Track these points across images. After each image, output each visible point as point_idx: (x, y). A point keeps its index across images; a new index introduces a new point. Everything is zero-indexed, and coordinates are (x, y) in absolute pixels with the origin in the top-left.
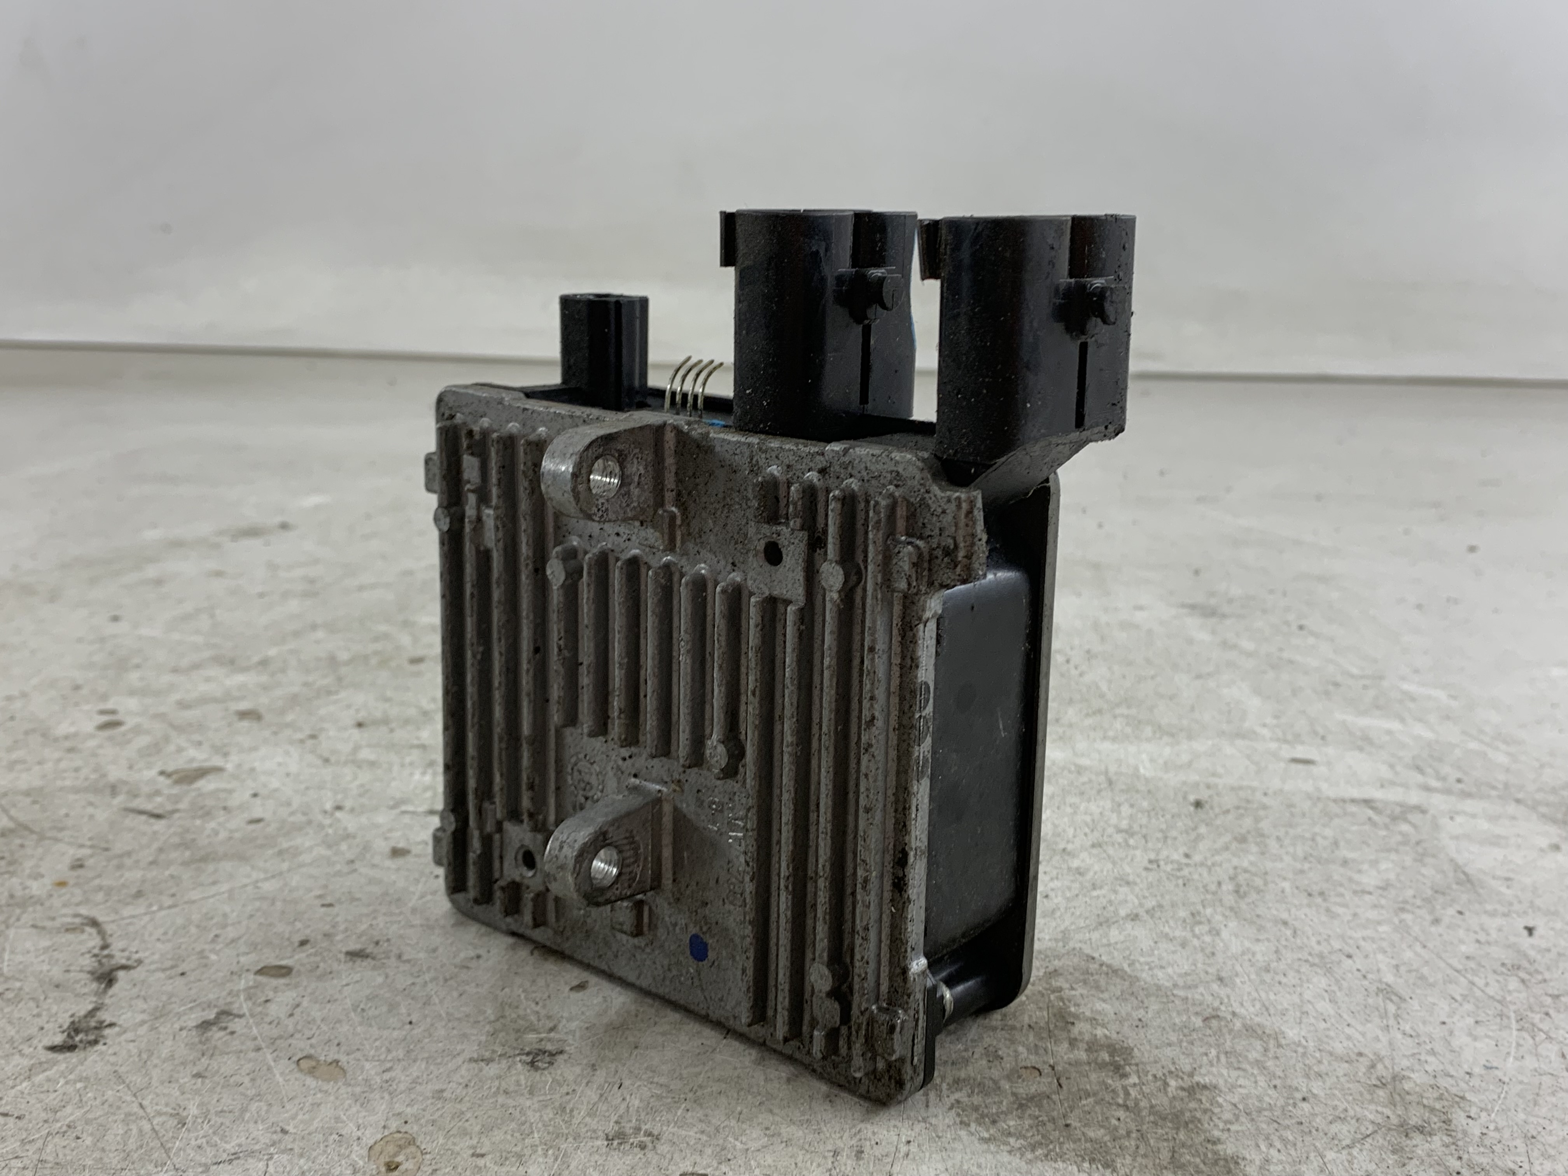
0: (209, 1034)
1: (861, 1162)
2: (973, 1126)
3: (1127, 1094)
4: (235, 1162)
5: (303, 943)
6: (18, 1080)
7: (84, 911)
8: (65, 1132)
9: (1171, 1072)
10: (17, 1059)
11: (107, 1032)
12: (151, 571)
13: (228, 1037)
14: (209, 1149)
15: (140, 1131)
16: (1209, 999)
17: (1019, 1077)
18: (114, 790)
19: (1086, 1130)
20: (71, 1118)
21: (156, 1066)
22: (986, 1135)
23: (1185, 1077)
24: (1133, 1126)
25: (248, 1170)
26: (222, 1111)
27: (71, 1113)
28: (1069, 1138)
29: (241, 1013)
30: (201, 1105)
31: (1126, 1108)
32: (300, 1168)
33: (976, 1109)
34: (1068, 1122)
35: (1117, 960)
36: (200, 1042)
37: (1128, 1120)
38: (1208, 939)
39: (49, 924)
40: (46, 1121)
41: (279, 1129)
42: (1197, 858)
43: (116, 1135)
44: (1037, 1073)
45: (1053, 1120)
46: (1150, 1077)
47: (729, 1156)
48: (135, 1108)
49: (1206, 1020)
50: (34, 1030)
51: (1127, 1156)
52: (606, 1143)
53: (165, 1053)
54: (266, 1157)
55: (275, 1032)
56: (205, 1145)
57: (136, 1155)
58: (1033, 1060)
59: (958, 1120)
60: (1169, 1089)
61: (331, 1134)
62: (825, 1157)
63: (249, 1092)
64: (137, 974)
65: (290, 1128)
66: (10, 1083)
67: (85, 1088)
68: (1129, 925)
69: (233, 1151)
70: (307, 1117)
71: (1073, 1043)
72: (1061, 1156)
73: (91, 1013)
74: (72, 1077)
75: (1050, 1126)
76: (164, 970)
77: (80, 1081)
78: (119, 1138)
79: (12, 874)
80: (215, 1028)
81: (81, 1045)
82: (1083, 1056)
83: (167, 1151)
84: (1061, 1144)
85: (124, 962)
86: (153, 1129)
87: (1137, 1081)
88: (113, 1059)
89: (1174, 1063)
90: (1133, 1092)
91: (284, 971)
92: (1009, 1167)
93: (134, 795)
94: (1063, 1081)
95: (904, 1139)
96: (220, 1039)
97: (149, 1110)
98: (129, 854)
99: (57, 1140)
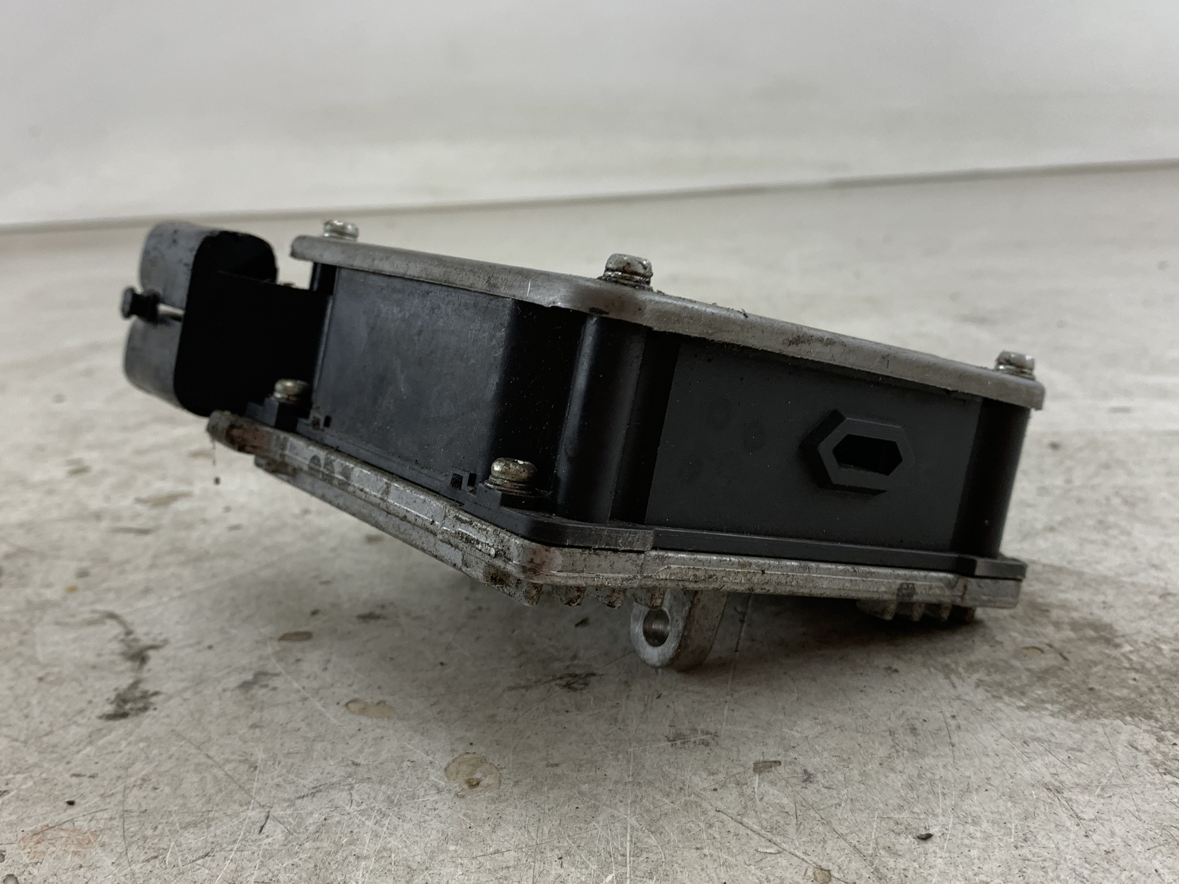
0: (253, 692)
1: (919, 737)
2: (1006, 699)
3: (1129, 660)
4: (319, 795)
5: (314, 613)
6: (81, 746)
7: (100, 607)
8: (141, 785)
9: (1158, 639)
10: (74, 729)
11: (153, 699)
12: (81, 366)
13: (272, 692)
14: (287, 786)
15: (215, 777)
16: (1154, 582)
17: (1025, 656)
18: (98, 516)
19: (1110, 691)
20: (143, 773)
21: (210, 722)
22: (1022, 704)
23: (1172, 641)
24: (1150, 683)
25: (333, 800)
26: (289, 753)
27: (140, 769)
28: (1099, 698)
29: (277, 671)
30: (266, 750)
31: (1137, 671)
32: (384, 793)
33: (1001, 685)
34: (1090, 686)
35: (1055, 560)
36: (247, 699)
37: (1144, 680)
38: (1124, 538)
39: (71, 620)
40: (119, 777)
41: (350, 763)
42: (1077, 482)
43: (193, 783)
44: (1039, 652)
45: (1075, 686)
46: (1142, 645)
47: (793, 745)
48: (202, 759)
49: (1161, 597)
50: (83, 705)
51: (1161, 708)
52: (669, 744)
53: (216, 711)
54: (347, 788)
55: (315, 684)
56: (282, 783)
57: (218, 798)
58: (1030, 641)
59: (989, 695)
60: (1165, 652)
61: (402, 762)
62: (882, 736)
63: (309, 735)
64: (166, 651)
65: (361, 760)
66: (74, 749)
67: (149, 746)
68: (1050, 535)
69: (312, 785)
70: (372, 749)
71: (1057, 625)
72: (1099, 715)
73: (135, 685)
74: (132, 739)
75: (1075, 691)
76: (191, 646)
77: (141, 740)
78: (196, 785)
79: (25, 586)
80: (256, 687)
81: (133, 712)
82: (1072, 635)
83: (248, 792)
84: (1094, 704)
85: (150, 643)
86: (227, 774)
87: (1131, 649)
88: (167, 721)
89: (1155, 632)
90: (1134, 657)
91: (307, 636)
92: (1059, 727)
93: (117, 517)
94: (1066, 654)
95: (948, 715)
96: (263, 695)
97: (217, 759)
98: (128, 561)
99: (135, 791)
